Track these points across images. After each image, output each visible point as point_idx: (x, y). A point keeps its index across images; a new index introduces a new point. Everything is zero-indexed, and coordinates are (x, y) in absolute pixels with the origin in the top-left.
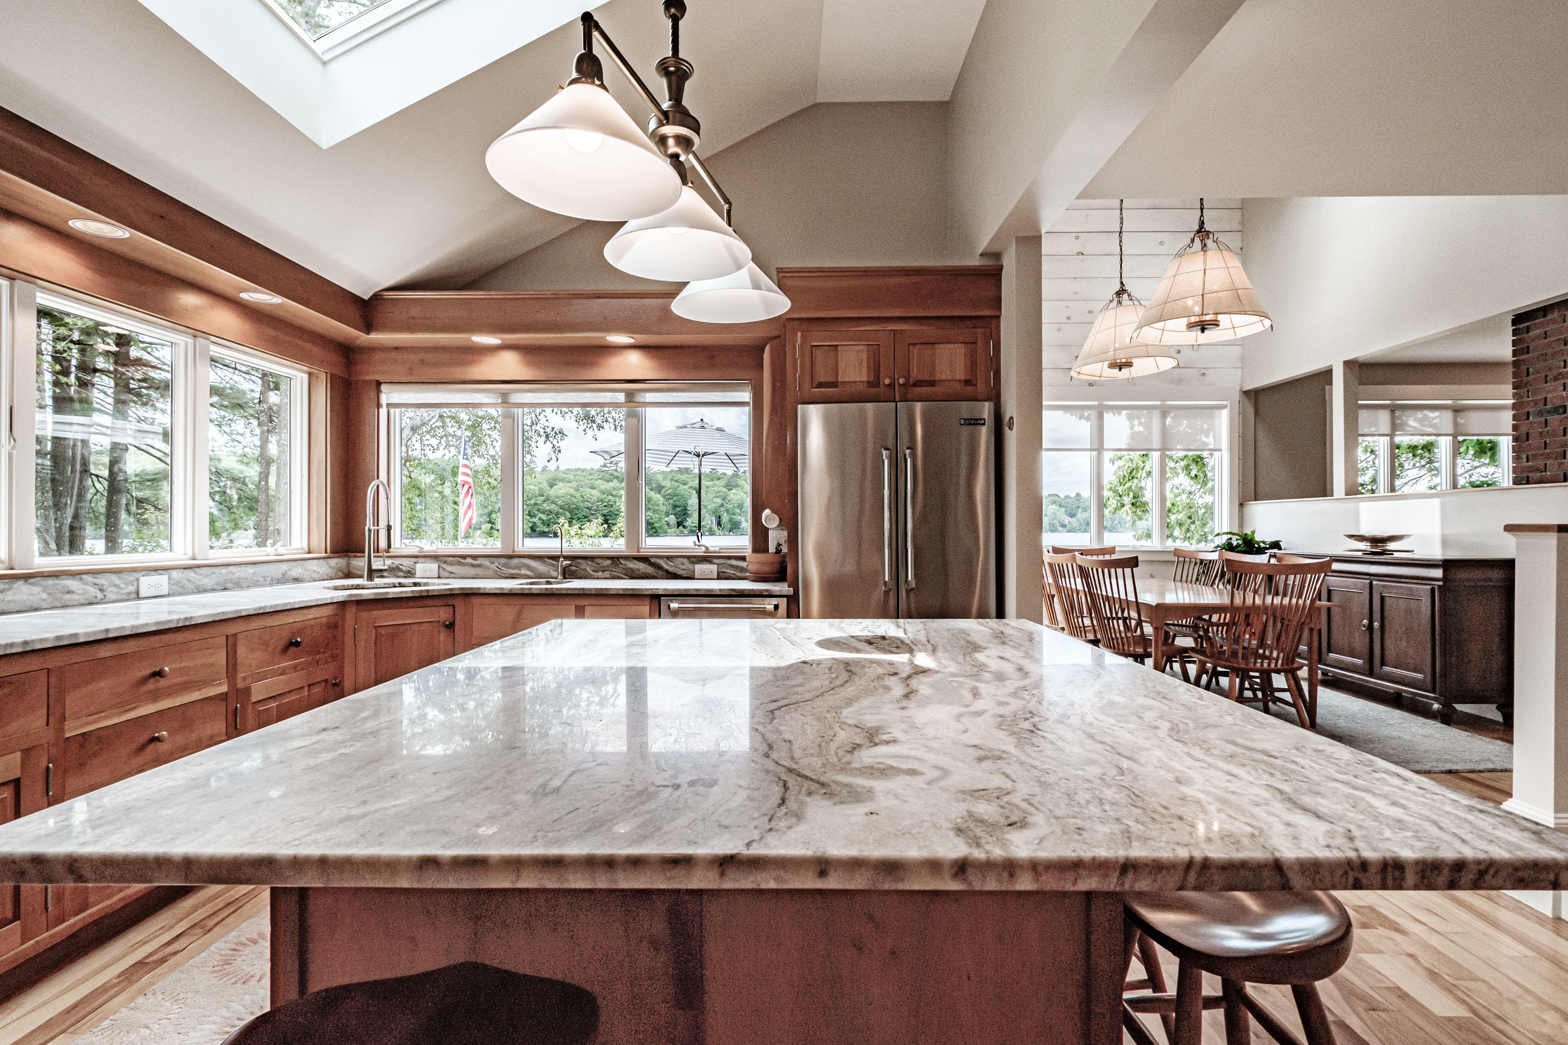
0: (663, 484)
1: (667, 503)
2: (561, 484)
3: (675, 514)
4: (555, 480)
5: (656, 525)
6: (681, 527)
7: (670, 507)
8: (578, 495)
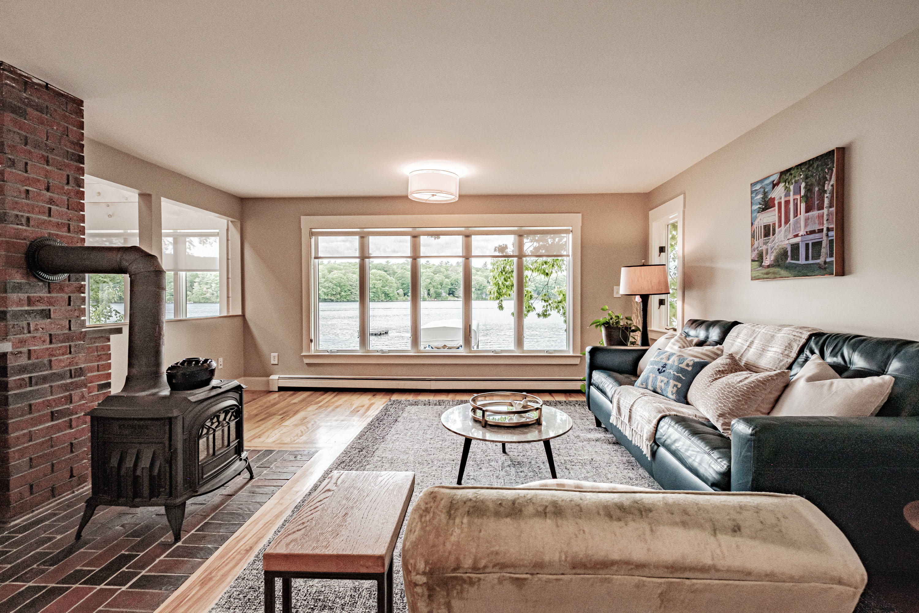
0: (396, 271)
1: (398, 282)
2: (336, 271)
3: (403, 289)
4: (332, 269)
5: (391, 295)
6: (406, 296)
7: (399, 285)
8: (345, 278)
